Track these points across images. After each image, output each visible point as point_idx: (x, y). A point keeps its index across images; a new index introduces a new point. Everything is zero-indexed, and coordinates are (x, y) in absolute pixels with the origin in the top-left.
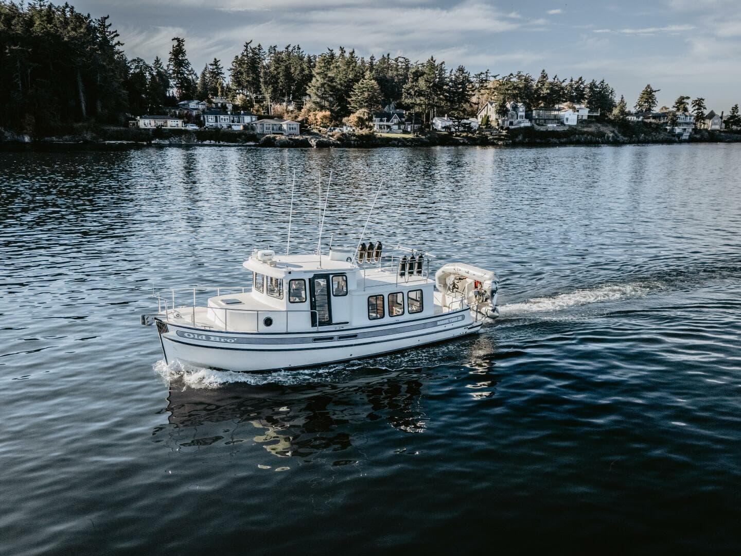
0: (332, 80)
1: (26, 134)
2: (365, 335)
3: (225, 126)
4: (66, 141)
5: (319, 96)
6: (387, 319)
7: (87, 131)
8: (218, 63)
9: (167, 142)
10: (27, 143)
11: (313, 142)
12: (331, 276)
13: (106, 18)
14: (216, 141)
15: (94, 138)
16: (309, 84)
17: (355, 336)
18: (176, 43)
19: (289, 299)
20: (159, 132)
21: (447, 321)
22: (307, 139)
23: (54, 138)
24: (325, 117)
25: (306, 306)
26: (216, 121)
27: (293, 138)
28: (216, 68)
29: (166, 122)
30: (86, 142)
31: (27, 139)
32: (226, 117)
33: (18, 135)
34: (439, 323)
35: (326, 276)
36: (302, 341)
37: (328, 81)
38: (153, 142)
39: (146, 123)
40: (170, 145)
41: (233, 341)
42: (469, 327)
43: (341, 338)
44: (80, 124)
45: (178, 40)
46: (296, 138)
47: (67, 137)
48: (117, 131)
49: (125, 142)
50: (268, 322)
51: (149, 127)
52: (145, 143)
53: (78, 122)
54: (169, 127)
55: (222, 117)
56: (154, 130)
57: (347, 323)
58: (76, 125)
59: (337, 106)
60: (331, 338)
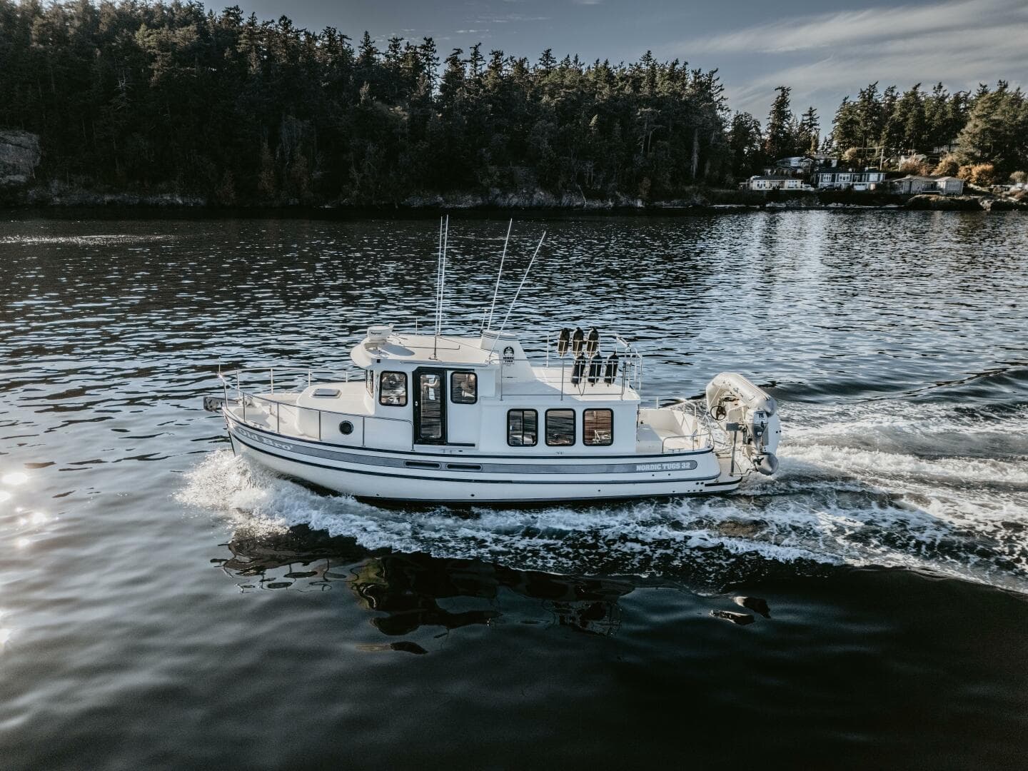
0: (998, 124)
1: (640, 198)
2: (495, 469)
3: (844, 186)
4: (674, 205)
5: (975, 146)
6: (542, 448)
7: (697, 194)
8: (814, 113)
9: (784, 205)
10: (640, 208)
11: (986, 204)
12: (449, 373)
13: (713, 72)
14: (844, 204)
15: (704, 202)
16: (962, 130)
17: (477, 468)
18: (780, 92)
19: (380, 400)
20: (776, 195)
21: (657, 467)
22: (976, 200)
23: (663, 203)
24: (984, 172)
25: (407, 412)
26: (833, 180)
27: (955, 198)
28: (811, 119)
29: (783, 183)
30: (695, 206)
31: (639, 204)
32: (846, 175)
33: (633, 200)
34: (639, 468)
35: (440, 372)
36: (388, 462)
37: (993, 125)
38: (768, 205)
39: (758, 184)
40: (786, 210)
41: (289, 448)
42: (706, 482)
43: (451, 467)
44: (691, 187)
45: (783, 89)
46: (960, 198)
47: (676, 201)
48: (726, 194)
49: (734, 206)
50: (346, 428)
51: (763, 188)
52: (758, 207)
53: (689, 185)
54: (786, 188)
55: (842, 175)
56: (769, 192)
57: (473, 445)
58: (687, 189)
59: (999, 158)
60: (435, 466)
